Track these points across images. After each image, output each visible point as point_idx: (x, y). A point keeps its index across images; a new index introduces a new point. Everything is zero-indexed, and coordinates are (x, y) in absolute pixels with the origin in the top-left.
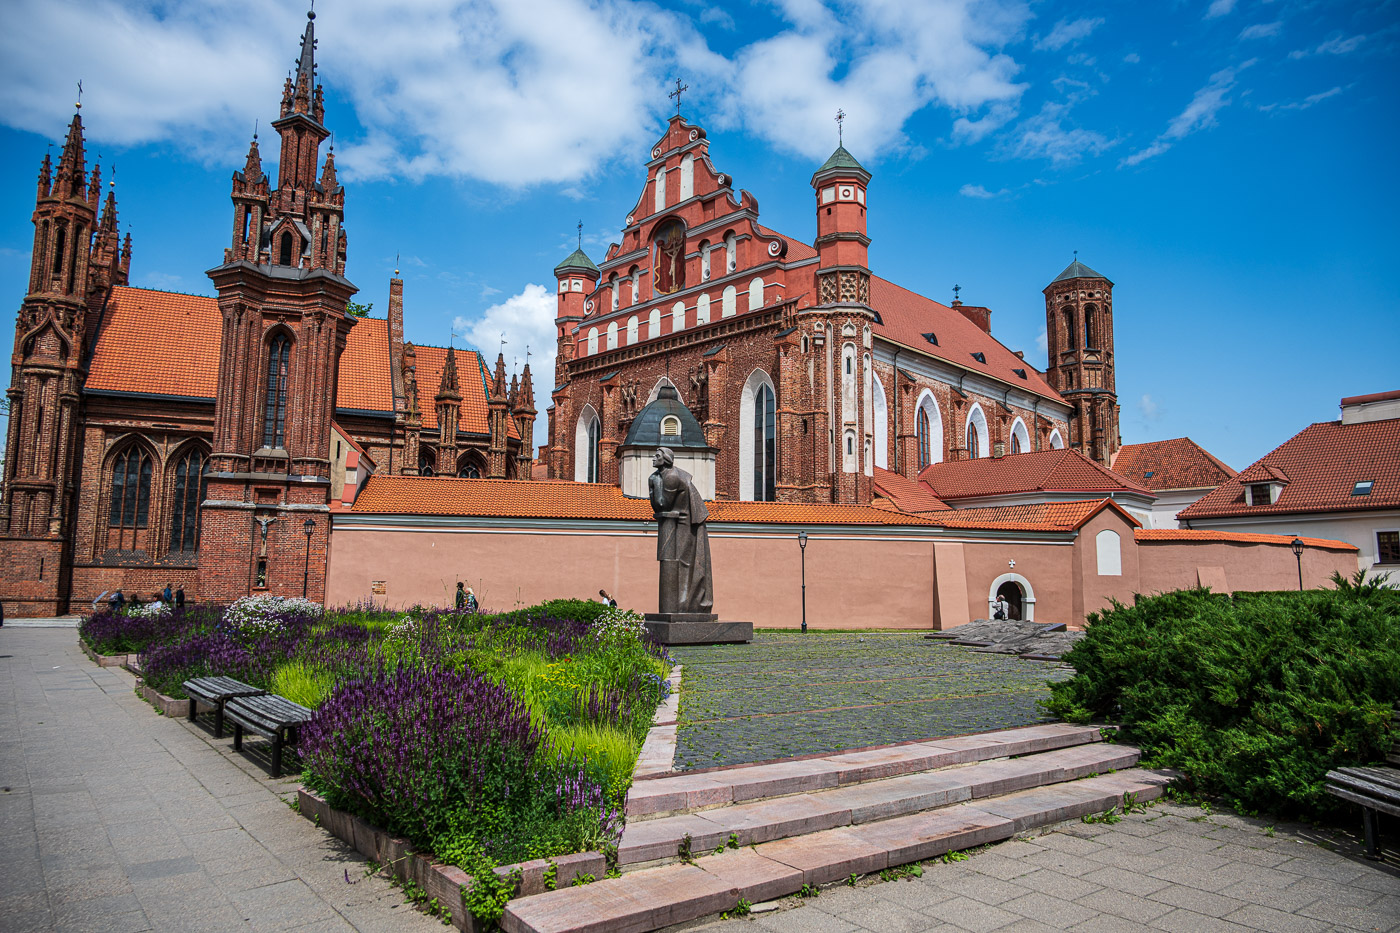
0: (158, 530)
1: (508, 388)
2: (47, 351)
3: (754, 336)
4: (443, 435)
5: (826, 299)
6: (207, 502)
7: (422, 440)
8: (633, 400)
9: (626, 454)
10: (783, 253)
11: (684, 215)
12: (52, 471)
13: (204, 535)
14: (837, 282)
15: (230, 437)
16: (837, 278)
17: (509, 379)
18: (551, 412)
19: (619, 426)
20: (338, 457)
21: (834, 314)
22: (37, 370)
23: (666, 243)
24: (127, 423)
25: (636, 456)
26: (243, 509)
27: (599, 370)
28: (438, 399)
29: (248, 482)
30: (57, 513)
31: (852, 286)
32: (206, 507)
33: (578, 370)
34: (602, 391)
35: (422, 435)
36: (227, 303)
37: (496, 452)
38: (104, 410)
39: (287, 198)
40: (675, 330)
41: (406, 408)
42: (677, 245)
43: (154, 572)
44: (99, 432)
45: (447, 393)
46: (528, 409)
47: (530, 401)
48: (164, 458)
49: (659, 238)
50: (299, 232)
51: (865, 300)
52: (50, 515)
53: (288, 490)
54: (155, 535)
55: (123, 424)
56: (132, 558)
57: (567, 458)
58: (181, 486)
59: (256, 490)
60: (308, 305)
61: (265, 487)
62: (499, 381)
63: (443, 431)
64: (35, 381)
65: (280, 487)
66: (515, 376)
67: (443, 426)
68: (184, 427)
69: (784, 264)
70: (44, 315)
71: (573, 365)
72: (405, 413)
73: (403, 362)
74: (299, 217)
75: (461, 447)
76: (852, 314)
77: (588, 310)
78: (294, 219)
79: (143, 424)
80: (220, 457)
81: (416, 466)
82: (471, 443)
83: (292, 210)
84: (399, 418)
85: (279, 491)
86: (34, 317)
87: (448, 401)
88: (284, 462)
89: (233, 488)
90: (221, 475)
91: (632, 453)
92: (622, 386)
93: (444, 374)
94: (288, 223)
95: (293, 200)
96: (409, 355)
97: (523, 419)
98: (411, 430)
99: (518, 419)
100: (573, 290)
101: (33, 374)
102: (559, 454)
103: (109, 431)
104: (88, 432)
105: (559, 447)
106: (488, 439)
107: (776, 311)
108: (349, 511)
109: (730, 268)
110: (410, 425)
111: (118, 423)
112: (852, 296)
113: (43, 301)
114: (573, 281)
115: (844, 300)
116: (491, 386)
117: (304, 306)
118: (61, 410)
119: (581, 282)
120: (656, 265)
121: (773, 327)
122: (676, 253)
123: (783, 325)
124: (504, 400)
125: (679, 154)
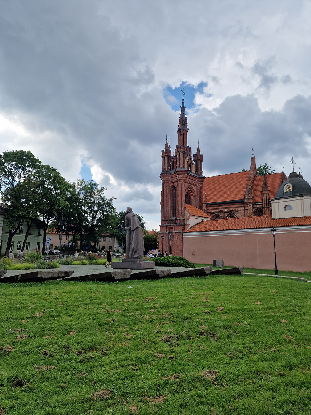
20: (187, 217)
26: (166, 233)
28: (262, 192)
29: (167, 226)
45: (265, 189)
61: (170, 227)
65: (173, 227)
67: (263, 201)
72: (248, 199)
81: (253, 213)
84: (246, 201)
88: (174, 220)
89: (164, 228)
94: (173, 158)
108: (186, 232)
110: (249, 203)
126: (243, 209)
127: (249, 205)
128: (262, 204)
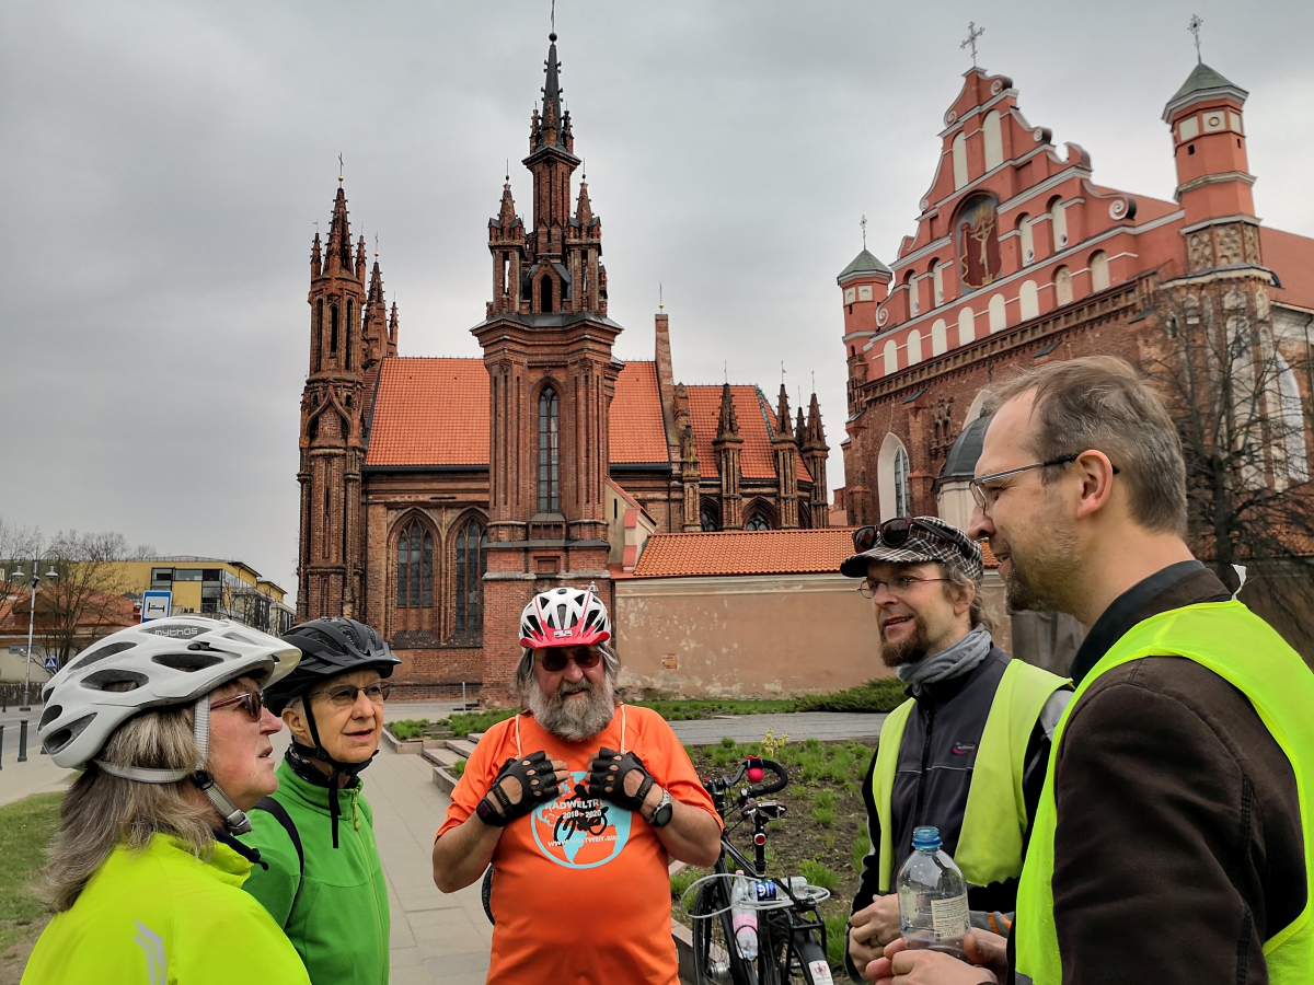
0: (443, 608)
1: (794, 424)
2: (328, 432)
3: (1100, 324)
4: (724, 484)
5: (1197, 263)
6: (487, 575)
7: (703, 491)
8: (946, 423)
9: (946, 487)
10: (1131, 214)
11: (994, 187)
12: (341, 554)
13: (487, 611)
14: (1211, 240)
15: (506, 504)
16: (1211, 234)
17: (793, 414)
18: (846, 446)
19: (931, 454)
20: (616, 516)
21: (1211, 282)
22: (321, 451)
23: (973, 225)
24: (406, 498)
25: (959, 490)
26: (524, 580)
27: (901, 390)
28: (715, 443)
29: (526, 550)
30: (348, 598)
31: (1234, 242)
32: (487, 580)
33: (874, 392)
34: (907, 415)
35: (701, 486)
36: (492, 360)
37: (785, 499)
38: (384, 486)
39: (543, 239)
40: (993, 331)
41: (682, 457)
42: (987, 226)
43: (442, 653)
44: (381, 510)
45: (727, 436)
46: (818, 446)
47: (821, 437)
48: (444, 533)
49: (963, 221)
50: (558, 273)
51: (1255, 257)
52: (343, 598)
53: (568, 556)
54: (440, 615)
55: (403, 500)
56: (420, 639)
57: (869, 499)
58: (461, 560)
59: (535, 558)
60: (573, 352)
61: (544, 554)
62: (783, 417)
63: (724, 479)
64: (321, 464)
65: (559, 553)
66: (800, 409)
67: (724, 474)
68: (460, 497)
69: (1134, 227)
70: (324, 396)
71: (868, 387)
72: (682, 463)
73: (675, 405)
74: (557, 257)
75: (744, 495)
76: (1238, 278)
77: (881, 321)
78: (552, 261)
79: (421, 498)
80: (497, 526)
81: (698, 522)
82: (756, 490)
83: (549, 251)
84: (676, 469)
85: (559, 557)
86: (316, 397)
87: (728, 445)
88: (561, 526)
89: (512, 557)
90: (500, 545)
91: (953, 485)
92: (932, 407)
93: (721, 414)
94: (546, 265)
95: (549, 240)
96: (681, 398)
97: (813, 457)
98: (690, 481)
99: (808, 458)
100: (861, 299)
101: (318, 456)
102: (858, 497)
103: (390, 506)
104: (370, 511)
105: (859, 488)
106: (776, 484)
107: (1128, 288)
108: (631, 576)
109: (1059, 245)
110: (688, 476)
111: (398, 499)
112: (1235, 255)
113: (323, 380)
114: (861, 288)
115: (1224, 261)
116: (774, 423)
117: (569, 354)
118: (346, 491)
119: (869, 288)
120: (962, 254)
121: (1125, 310)
122: (986, 236)
123: (1139, 306)
124: (790, 438)
125: (980, 114)
126: (665, 497)
127: (687, 486)
128: (720, 486)
